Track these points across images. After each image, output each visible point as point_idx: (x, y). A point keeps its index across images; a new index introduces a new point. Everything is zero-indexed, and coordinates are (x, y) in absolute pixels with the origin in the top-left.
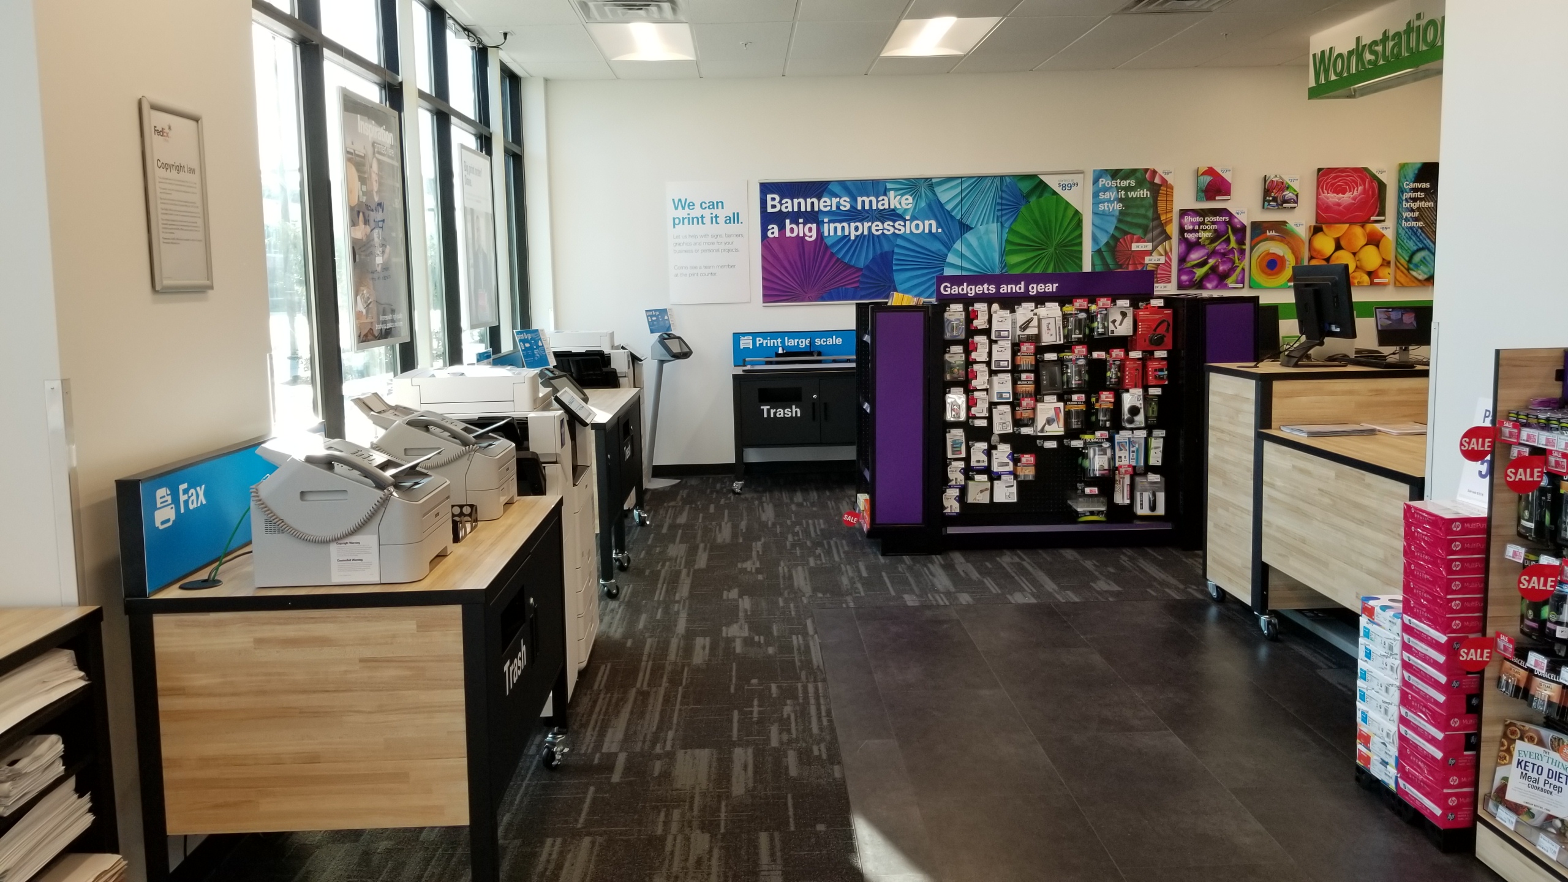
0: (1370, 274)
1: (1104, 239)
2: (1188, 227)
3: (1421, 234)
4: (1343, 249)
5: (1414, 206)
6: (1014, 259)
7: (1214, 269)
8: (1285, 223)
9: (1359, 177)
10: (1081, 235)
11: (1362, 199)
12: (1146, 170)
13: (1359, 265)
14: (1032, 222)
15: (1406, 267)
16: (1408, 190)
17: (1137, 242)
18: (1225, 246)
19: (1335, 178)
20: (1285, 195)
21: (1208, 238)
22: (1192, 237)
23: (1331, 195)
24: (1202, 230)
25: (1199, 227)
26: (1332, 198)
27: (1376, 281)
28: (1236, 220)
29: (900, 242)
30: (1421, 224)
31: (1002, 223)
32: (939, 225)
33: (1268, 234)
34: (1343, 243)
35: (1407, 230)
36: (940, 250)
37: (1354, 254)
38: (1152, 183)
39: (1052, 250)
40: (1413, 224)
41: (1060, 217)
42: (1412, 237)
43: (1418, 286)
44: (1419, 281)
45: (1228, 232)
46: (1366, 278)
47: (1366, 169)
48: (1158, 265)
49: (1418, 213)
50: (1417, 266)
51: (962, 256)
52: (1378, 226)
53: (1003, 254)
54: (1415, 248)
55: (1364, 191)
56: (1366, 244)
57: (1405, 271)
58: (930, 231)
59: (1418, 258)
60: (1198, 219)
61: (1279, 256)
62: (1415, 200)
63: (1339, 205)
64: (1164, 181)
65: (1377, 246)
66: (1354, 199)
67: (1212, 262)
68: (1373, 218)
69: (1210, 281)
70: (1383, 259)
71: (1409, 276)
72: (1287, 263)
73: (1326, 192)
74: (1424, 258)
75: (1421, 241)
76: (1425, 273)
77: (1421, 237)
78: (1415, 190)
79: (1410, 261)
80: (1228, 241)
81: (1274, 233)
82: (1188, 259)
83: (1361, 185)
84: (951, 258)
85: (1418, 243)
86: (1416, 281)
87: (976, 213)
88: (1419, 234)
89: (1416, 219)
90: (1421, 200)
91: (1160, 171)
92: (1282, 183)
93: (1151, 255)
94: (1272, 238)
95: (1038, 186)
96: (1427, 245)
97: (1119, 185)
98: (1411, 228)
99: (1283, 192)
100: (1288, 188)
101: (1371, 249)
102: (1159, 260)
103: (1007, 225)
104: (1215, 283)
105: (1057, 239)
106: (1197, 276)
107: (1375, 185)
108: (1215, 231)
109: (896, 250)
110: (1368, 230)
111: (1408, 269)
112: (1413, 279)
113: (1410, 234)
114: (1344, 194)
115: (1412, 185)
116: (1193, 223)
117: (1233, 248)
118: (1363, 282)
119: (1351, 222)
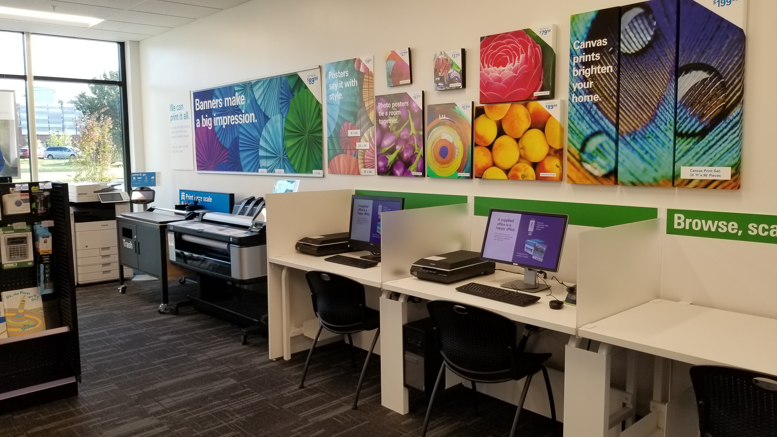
0: (535, 165)
1: (333, 127)
2: (381, 114)
3: (596, 113)
4: (505, 134)
5: (587, 73)
6: (289, 143)
7: (400, 155)
8: (454, 105)
9: (521, 42)
10: (321, 123)
11: (525, 69)
12: (355, 59)
13: (522, 155)
14: (295, 111)
15: (578, 157)
16: (578, 53)
17: (351, 129)
18: (407, 133)
19: (495, 47)
20: (449, 75)
21: (394, 125)
22: (383, 123)
23: (492, 68)
24: (391, 116)
25: (388, 113)
26: (494, 72)
27: (542, 174)
28: (414, 105)
29: (241, 130)
30: (596, 98)
31: (282, 114)
32: (256, 118)
33: (440, 118)
34: (505, 127)
35: (578, 108)
36: (257, 136)
37: (517, 140)
38: (359, 72)
39: (306, 136)
40: (586, 98)
41: (309, 108)
42: (585, 116)
43: (593, 184)
44: (595, 177)
45: (408, 118)
46: (531, 171)
47: (528, 31)
48: (365, 150)
49: (591, 83)
50: (591, 157)
51: (266, 141)
52: (543, 104)
53: (284, 139)
54: (589, 132)
55: (527, 60)
56: (530, 128)
57: (577, 164)
58: (252, 121)
59: (592, 145)
60: (387, 105)
61: (449, 142)
62: (587, 65)
63: (499, 80)
64: (366, 69)
65: (543, 130)
66: (515, 71)
67: (398, 148)
68: (537, 94)
69: (398, 169)
70: (550, 147)
71: (582, 170)
72: (457, 151)
73: (486, 65)
74: (601, 145)
75: (597, 122)
76: (602, 167)
77: (596, 116)
78: (588, 51)
79: (582, 150)
80: (409, 126)
81: (445, 118)
82: (382, 146)
83: (522, 53)
84: (262, 143)
85: (593, 125)
86: (591, 178)
87: (270, 107)
88: (593, 113)
89: (590, 92)
90: (596, 63)
91: (363, 60)
92: (447, 60)
93: (360, 141)
94: (442, 123)
95: (299, 82)
96: (605, 127)
97: (339, 77)
98: (583, 104)
99: (449, 70)
100: (452, 65)
101: (536, 133)
102: (365, 145)
103: (284, 116)
104: (402, 170)
105: (309, 127)
106: (389, 161)
107: (539, 50)
108: (400, 116)
109: (241, 136)
110: (531, 110)
111: (581, 161)
112: (588, 175)
113: (582, 112)
114: (504, 66)
115: (584, 45)
116: (384, 110)
117: (413, 134)
118: (527, 176)
119: (513, 101)
